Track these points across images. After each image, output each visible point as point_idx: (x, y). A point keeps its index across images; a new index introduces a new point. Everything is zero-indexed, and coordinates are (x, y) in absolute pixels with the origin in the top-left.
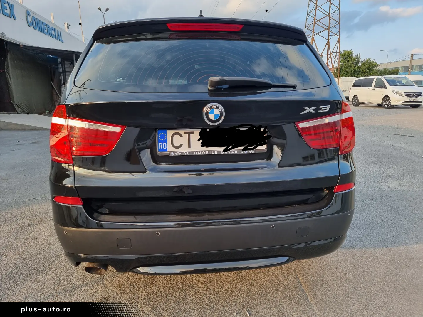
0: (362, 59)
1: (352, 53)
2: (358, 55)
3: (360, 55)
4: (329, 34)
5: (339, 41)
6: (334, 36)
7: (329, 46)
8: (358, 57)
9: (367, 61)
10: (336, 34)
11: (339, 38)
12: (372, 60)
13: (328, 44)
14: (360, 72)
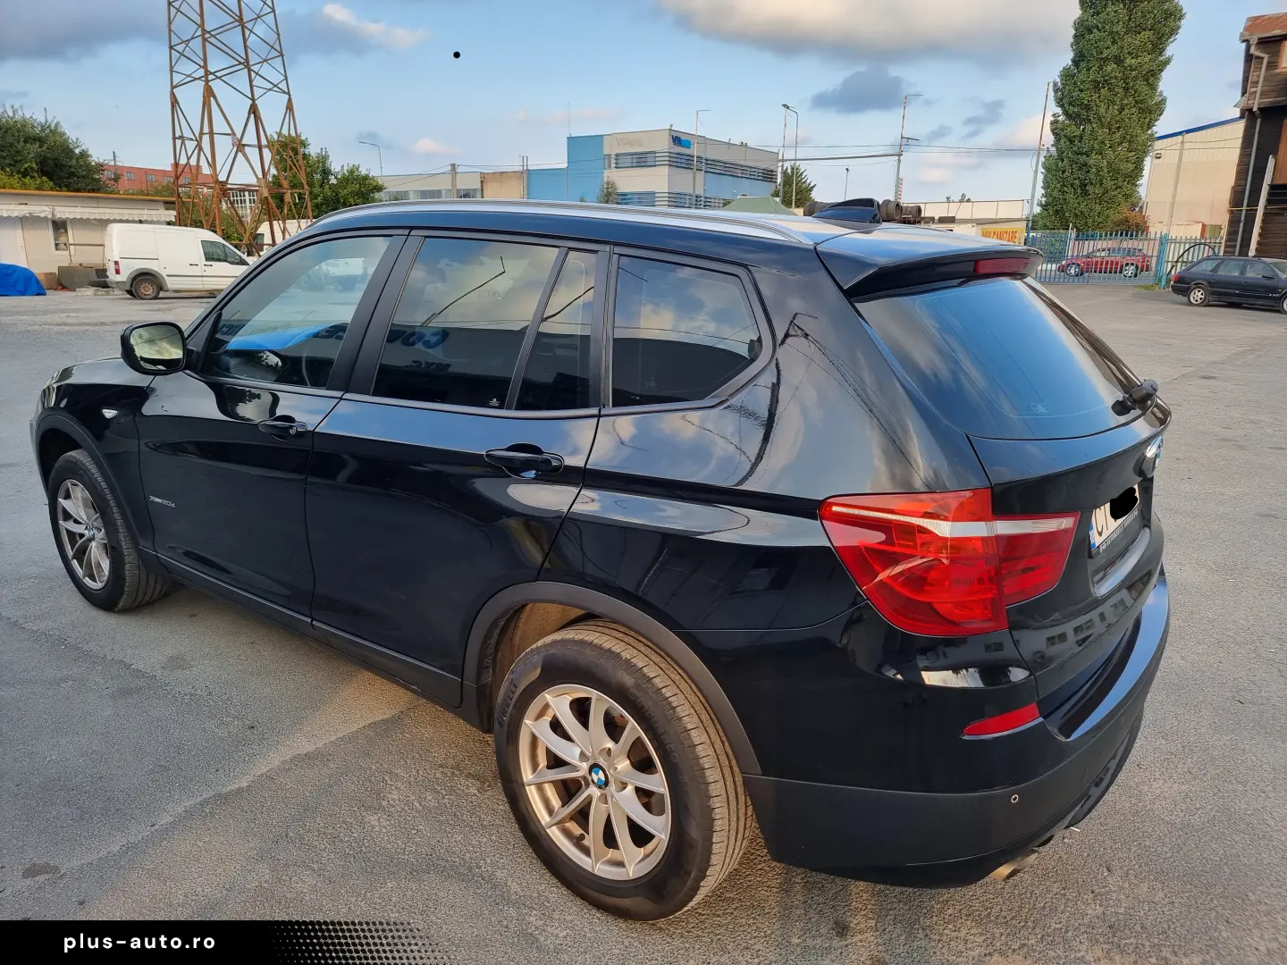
0: (338, 165)
1: (304, 144)
2: (324, 153)
3: (326, 152)
4: (251, 81)
5: (290, 107)
6: (270, 90)
7: (258, 119)
8: (323, 159)
9: (351, 172)
10: (275, 86)
11: (290, 100)
12: (363, 172)
13: (254, 113)
14: (339, 202)
